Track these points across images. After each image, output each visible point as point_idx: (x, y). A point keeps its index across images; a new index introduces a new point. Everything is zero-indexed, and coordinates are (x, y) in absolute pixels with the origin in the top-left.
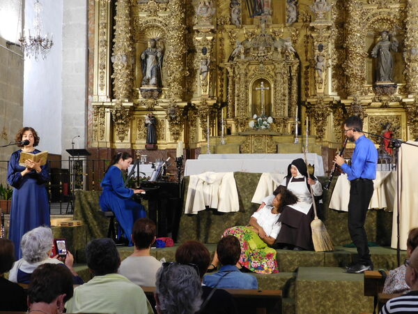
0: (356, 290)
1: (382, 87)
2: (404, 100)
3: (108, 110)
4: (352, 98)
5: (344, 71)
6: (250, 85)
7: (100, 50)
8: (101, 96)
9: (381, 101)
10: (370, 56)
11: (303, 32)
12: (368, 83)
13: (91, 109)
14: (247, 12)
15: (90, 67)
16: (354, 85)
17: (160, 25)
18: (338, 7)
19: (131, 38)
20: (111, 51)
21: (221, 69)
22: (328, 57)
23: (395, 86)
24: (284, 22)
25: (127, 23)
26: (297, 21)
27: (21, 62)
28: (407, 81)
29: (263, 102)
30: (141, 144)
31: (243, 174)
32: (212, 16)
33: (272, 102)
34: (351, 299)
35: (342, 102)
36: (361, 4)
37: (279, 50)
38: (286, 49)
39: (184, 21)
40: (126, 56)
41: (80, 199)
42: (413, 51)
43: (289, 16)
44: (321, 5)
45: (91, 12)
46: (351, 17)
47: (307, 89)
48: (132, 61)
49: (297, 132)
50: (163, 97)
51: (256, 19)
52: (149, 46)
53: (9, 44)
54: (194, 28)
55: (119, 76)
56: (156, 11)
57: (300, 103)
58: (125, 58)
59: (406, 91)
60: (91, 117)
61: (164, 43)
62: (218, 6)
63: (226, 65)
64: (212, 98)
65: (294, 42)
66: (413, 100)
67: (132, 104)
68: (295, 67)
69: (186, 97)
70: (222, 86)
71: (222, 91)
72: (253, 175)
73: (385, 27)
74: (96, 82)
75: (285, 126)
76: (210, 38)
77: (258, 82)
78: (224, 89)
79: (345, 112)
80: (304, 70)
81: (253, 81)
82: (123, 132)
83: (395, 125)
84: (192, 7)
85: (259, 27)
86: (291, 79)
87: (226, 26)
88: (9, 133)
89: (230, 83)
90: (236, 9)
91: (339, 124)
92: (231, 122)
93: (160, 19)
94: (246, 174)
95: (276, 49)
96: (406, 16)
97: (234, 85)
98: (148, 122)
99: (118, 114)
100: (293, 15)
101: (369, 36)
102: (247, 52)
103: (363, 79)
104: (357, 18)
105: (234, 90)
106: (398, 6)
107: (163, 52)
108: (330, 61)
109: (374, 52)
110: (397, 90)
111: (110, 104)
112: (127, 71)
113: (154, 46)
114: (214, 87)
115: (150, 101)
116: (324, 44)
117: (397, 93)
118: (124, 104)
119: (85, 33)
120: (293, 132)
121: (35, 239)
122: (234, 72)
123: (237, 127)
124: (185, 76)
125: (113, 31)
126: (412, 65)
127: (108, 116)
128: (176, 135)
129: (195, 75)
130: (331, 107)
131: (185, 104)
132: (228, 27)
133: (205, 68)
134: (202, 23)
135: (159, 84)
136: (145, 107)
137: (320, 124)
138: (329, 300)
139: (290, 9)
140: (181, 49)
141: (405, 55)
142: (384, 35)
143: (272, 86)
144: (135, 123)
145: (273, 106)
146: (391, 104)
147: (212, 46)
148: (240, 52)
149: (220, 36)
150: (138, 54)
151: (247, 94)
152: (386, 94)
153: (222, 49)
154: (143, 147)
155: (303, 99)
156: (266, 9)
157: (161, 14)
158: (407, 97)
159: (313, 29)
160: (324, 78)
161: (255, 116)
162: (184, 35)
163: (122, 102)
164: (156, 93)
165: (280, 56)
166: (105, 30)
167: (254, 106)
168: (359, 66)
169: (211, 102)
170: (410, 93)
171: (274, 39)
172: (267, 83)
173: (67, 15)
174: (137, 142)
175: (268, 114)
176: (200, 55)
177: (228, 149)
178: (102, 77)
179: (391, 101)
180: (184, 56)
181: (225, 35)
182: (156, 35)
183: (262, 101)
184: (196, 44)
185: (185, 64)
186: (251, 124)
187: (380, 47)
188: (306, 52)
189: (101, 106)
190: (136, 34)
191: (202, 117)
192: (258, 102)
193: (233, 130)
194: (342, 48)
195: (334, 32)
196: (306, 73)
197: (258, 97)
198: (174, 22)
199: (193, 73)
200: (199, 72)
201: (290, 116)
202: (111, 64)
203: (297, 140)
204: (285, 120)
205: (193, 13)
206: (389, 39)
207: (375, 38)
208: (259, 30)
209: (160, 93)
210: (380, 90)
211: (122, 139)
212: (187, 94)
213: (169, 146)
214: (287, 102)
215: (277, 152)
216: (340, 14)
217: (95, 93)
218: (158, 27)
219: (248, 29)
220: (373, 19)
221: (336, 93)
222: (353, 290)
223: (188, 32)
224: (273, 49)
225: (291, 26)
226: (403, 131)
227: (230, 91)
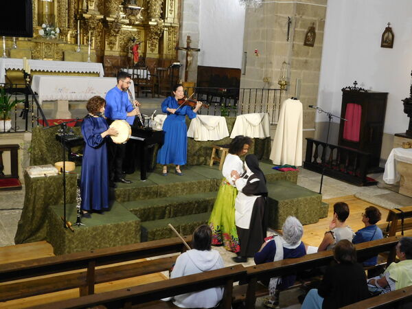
1: (132, 9)
2: (150, 23)
4: (115, 16)
9: (129, 19)
16: (114, 5)
23: (140, 10)
28: (148, 7)
29: (47, 13)
33: (56, 13)
35: (107, 18)
66: (155, 23)
110: (140, 13)
145: (56, 18)
152: (134, 15)
158: (150, 20)
161: (44, 26)
170: (152, 17)
177: (21, 54)
179: (137, 21)
186: (41, 32)
203: (79, 49)
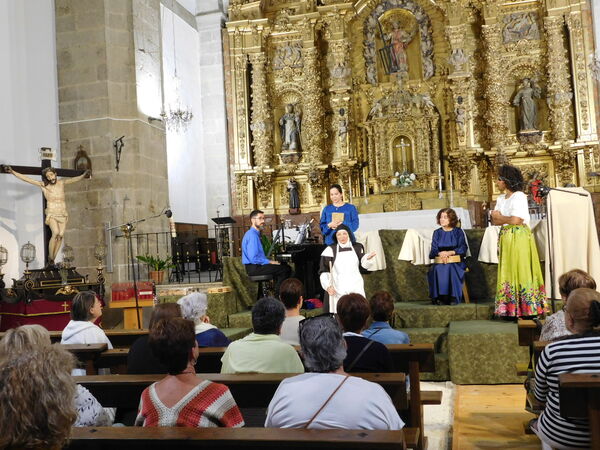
0: (511, 342)
1: (526, 135)
2: (551, 148)
3: (250, 177)
4: (496, 149)
5: (486, 122)
6: (390, 143)
7: (239, 119)
8: (243, 164)
9: (526, 150)
10: (512, 105)
11: (441, 86)
12: (512, 133)
13: (233, 178)
14: (382, 70)
15: (231, 135)
16: (497, 135)
17: (296, 89)
18: (476, 57)
19: (269, 105)
20: (250, 119)
21: (360, 129)
22: (469, 110)
23: (540, 134)
24: (421, 77)
25: (264, 90)
26: (434, 75)
27: (163, 136)
28: (552, 128)
29: (404, 160)
30: (284, 209)
31: (387, 231)
32: (347, 77)
33: (414, 158)
34: (506, 351)
35: (486, 153)
36: (500, 52)
37: (418, 105)
38: (425, 104)
39: (320, 84)
40: (265, 122)
41: (228, 266)
42: (557, 96)
43: (426, 71)
44: (458, 57)
45: (228, 82)
46: (489, 66)
47: (448, 143)
48: (270, 128)
49: (441, 188)
50: (303, 161)
51: (393, 76)
52: (287, 111)
53: (151, 120)
54: (331, 90)
55: (258, 144)
56: (291, 76)
57: (442, 158)
58: (263, 125)
59: (552, 138)
60: (234, 185)
61: (301, 107)
62: (353, 66)
63: (365, 124)
64: (353, 158)
65: (433, 96)
66: (560, 147)
67: (273, 170)
68: (435, 122)
69: (327, 160)
70: (362, 146)
71: (362, 151)
72: (398, 232)
73: (526, 74)
74: (237, 150)
75: (428, 182)
76: (347, 99)
77: (398, 139)
78: (364, 149)
79: (489, 163)
80: (444, 124)
81: (393, 139)
82: (266, 198)
83: (542, 173)
84: (327, 70)
85: (395, 84)
86: (431, 133)
87: (362, 86)
88: (156, 206)
89: (370, 141)
90: (371, 67)
91: (483, 177)
92: (373, 181)
93: (296, 84)
94: (391, 231)
95: (414, 105)
96: (547, 62)
97: (373, 143)
98: (290, 186)
99: (261, 181)
100: (430, 69)
101: (509, 85)
102: (385, 110)
103: (507, 129)
104: (496, 67)
105: (374, 148)
106: (538, 51)
107: (301, 117)
108: (470, 113)
109: (516, 101)
110: (543, 138)
111: (252, 171)
112: (267, 138)
113: (292, 112)
114: (354, 148)
115: (291, 166)
116: (463, 96)
117: (542, 141)
118: (265, 171)
119: (223, 103)
120: (437, 187)
121: (188, 304)
122: (373, 131)
123: (379, 186)
124: (324, 139)
125: (250, 100)
126: (557, 111)
127: (250, 183)
128: (319, 198)
129: (333, 137)
130: (474, 160)
131: (326, 166)
132: (364, 87)
133: (343, 129)
134: (338, 84)
135: (299, 148)
136: (286, 172)
137: (464, 177)
138: (483, 353)
139: (427, 63)
140: (319, 112)
141: (549, 101)
142: (526, 82)
143: (413, 142)
144: (277, 189)
145: (415, 163)
146: (537, 152)
147: (349, 106)
148: (378, 110)
149: (356, 96)
150: (276, 119)
151: (387, 152)
152: (531, 144)
153: (360, 109)
154: (287, 212)
155: (445, 153)
156: (401, 65)
157: (297, 79)
158: (553, 144)
159: (451, 81)
160: (465, 131)
161: (397, 174)
162: (321, 98)
163: (263, 168)
164: (296, 157)
165: (419, 111)
166: (242, 99)
167: (396, 163)
168: (501, 116)
169: (352, 163)
170: (556, 140)
171: (412, 95)
172: (407, 139)
173: (204, 86)
174: (281, 207)
175: (411, 170)
176: (337, 116)
177: (371, 209)
178: (242, 146)
179: (537, 149)
180: (322, 118)
181: (361, 94)
182: (293, 100)
183: (403, 158)
184: (333, 106)
185: (323, 126)
186: (394, 182)
187: (522, 95)
188: (446, 106)
189: (243, 174)
190: (273, 100)
191: (344, 179)
192: (400, 160)
193: (376, 189)
194: (482, 99)
195: (473, 83)
196: (447, 127)
197: (399, 155)
198: (310, 86)
199: (331, 134)
200: (337, 133)
201: (432, 171)
202: (251, 132)
203: (441, 195)
204: (427, 176)
205: (328, 76)
206: (531, 86)
207: (516, 86)
208: (396, 87)
209: (300, 157)
210: (525, 139)
211: (266, 205)
212: (327, 156)
213: (313, 210)
214: (428, 158)
215: (421, 209)
216: (479, 65)
217: (236, 162)
218: (294, 92)
219: (385, 86)
220: (513, 67)
221: (479, 145)
222: (507, 342)
223: (325, 94)
224: (411, 105)
225: (428, 80)
226: (551, 179)
227: (370, 150)
